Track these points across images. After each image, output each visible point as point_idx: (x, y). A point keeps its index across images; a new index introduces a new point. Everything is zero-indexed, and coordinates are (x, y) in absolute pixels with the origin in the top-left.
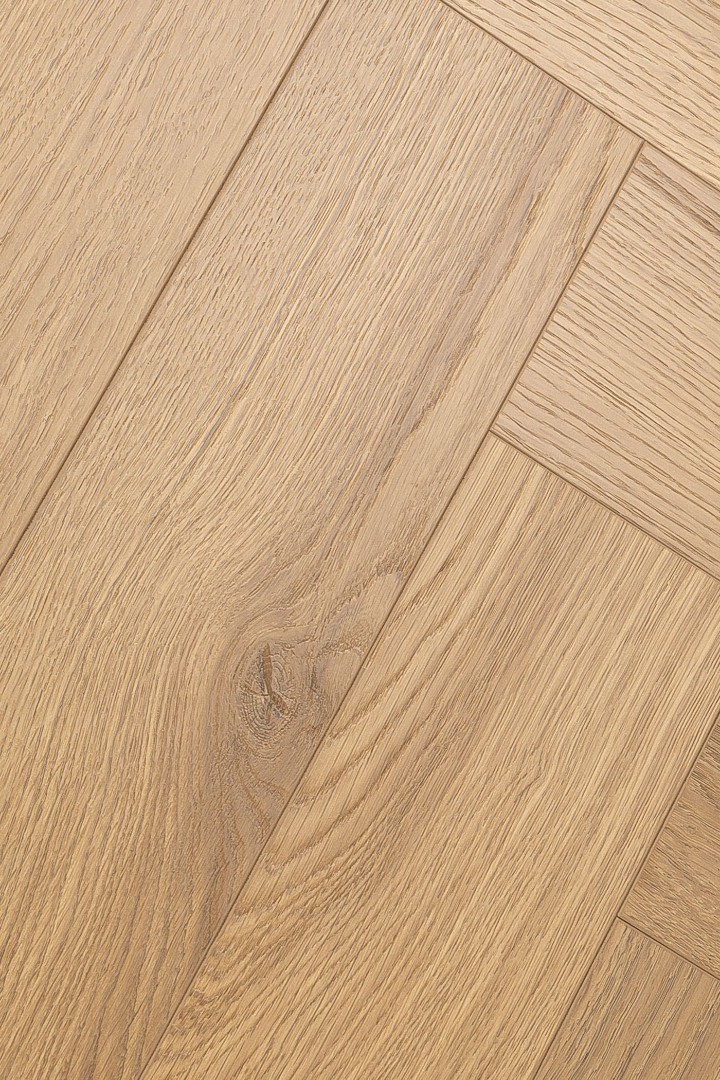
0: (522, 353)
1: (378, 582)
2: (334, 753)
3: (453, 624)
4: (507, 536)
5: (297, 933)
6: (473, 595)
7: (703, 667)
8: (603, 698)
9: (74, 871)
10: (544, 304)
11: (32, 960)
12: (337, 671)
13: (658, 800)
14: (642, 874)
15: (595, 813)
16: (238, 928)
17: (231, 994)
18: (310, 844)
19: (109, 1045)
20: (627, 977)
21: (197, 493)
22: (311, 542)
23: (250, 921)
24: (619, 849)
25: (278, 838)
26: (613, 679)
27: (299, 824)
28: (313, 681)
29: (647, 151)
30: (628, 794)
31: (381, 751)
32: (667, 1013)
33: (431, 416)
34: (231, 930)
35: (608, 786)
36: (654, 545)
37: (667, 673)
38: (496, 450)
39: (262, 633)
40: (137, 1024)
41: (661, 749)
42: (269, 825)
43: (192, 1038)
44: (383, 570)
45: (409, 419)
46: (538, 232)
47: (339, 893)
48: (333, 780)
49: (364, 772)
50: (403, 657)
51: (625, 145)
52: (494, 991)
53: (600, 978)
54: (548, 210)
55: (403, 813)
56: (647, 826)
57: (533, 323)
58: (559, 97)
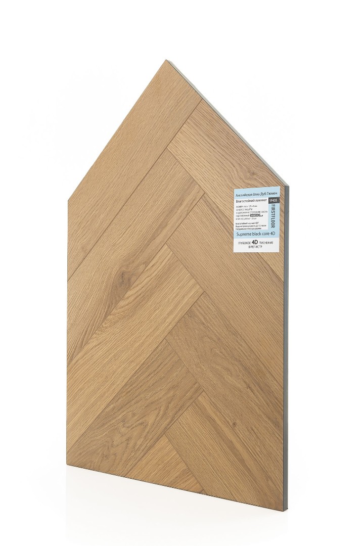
0: (174, 230)
2: (129, 293)
3: (152, 277)
4: (164, 263)
5: (118, 321)
6: (156, 272)
7: (190, 298)
8: (172, 298)
9: (91, 299)
10: (180, 222)
12: (133, 279)
13: (177, 320)
14: (170, 333)
15: (165, 318)
17: (106, 328)
18: (122, 307)
20: (164, 350)
21: (120, 242)
22: (134, 255)
23: (112, 317)
24: (168, 326)
25: (118, 304)
26: (174, 295)
27: (122, 303)
28: (129, 280)
29: (205, 194)
30: (172, 317)
31: (136, 295)
32: (169, 359)
33: (157, 238)
34: (109, 317)
35: (169, 314)
36: (187, 272)
38: (166, 247)
39: (123, 269)
41: (179, 311)
42: (117, 302)
43: (100, 333)
44: (143, 264)
45: (153, 238)
46: (182, 207)
47: (124, 317)
48: (128, 298)
49: (132, 298)
50: (143, 280)
51: (201, 193)
52: (143, 343)
53: (160, 348)
54: (185, 203)
55: (137, 307)
56: (173, 324)
57: (177, 224)
58: (192, 182)
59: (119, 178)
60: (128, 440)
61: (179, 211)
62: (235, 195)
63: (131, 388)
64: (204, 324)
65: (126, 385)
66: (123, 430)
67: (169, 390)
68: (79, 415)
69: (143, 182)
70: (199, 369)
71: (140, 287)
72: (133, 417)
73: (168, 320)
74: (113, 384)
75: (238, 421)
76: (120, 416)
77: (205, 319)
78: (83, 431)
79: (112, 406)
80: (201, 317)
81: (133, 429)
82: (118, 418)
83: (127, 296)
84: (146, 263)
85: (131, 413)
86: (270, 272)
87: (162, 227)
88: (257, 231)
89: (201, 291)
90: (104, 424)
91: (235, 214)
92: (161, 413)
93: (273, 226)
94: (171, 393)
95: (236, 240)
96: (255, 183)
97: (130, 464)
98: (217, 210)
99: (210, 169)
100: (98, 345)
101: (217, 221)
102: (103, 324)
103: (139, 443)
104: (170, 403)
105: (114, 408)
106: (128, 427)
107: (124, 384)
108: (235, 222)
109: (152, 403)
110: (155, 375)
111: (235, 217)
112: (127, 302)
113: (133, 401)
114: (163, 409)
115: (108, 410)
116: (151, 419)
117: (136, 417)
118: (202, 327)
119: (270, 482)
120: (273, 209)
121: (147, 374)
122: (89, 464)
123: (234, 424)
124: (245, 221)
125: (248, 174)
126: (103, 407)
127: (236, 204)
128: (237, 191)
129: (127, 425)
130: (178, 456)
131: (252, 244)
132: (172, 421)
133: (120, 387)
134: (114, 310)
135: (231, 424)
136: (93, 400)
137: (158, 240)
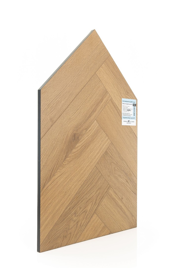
0: (99, 113)
1: (84, 130)
2: (78, 145)
3: (89, 136)
4: (95, 129)
5: (72, 160)
6: (91, 134)
9: (56, 149)
10: (101, 109)
11: (51, 157)
12: (80, 137)
13: (100, 156)
14: (98, 163)
15: (95, 156)
16: (68, 159)
17: (66, 165)
18: (75, 152)
19: (55, 167)
20: (95, 172)
22: (81, 125)
24: (97, 160)
26: (99, 145)
27: (74, 150)
28: (78, 138)
29: (112, 99)
30: (98, 155)
31: (82, 146)
32: (97, 176)
33: (91, 117)
34: (67, 159)
35: (97, 154)
36: (105, 133)
37: (103, 145)
39: (75, 132)
40: (58, 165)
41: (101, 152)
42: (72, 150)
43: (62, 168)
44: (85, 129)
45: (90, 116)
46: (103, 103)
47: (76, 158)
49: (80, 147)
50: (85, 138)
51: (110, 98)
52: (85, 170)
53: (93, 171)
54: (104, 101)
55: (82, 152)
56: (99, 158)
57: (101, 111)
58: (107, 92)
59: (72, 82)
60: (77, 223)
61: (101, 105)
62: (122, 101)
63: (79, 195)
64: (111, 157)
65: (76, 194)
66: (75, 218)
67: (97, 191)
68: (49, 219)
69: (85, 88)
70: (109, 178)
71: (83, 141)
72: (80, 210)
73: (97, 157)
74: (69, 195)
75: (123, 197)
76: (73, 212)
77: (112, 155)
78: (51, 228)
79: (68, 208)
80: (110, 154)
81: (80, 216)
82: (72, 213)
83: (76, 146)
84: (86, 129)
85: (79, 208)
86: (133, 133)
87: (94, 111)
88: (129, 117)
89: (110, 142)
90: (64, 219)
91: (122, 109)
92: (94, 203)
93: (134, 115)
94: (98, 192)
95: (123, 120)
96: (129, 97)
97: (78, 235)
98: (116, 106)
99: (113, 87)
100: (61, 175)
101: (116, 111)
102: (64, 163)
103: (83, 222)
104: (97, 197)
105: (70, 208)
106: (77, 216)
107: (75, 194)
108: (123, 112)
109: (89, 199)
110: (91, 185)
111: (122, 110)
112: (77, 150)
113: (80, 201)
114: (94, 201)
115: (66, 210)
116: (89, 208)
117: (81, 209)
118: (110, 159)
119: (133, 218)
120: (134, 108)
121: (87, 185)
122: (55, 246)
123: (122, 198)
124: (126, 112)
125: (126, 93)
126: (64, 209)
127: (123, 105)
128: (123, 99)
129: (77, 215)
130: (101, 221)
131: (128, 122)
132: (98, 205)
133: (73, 196)
134: (70, 155)
135: (121, 198)
136: (57, 207)
137: (92, 118)
